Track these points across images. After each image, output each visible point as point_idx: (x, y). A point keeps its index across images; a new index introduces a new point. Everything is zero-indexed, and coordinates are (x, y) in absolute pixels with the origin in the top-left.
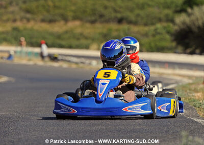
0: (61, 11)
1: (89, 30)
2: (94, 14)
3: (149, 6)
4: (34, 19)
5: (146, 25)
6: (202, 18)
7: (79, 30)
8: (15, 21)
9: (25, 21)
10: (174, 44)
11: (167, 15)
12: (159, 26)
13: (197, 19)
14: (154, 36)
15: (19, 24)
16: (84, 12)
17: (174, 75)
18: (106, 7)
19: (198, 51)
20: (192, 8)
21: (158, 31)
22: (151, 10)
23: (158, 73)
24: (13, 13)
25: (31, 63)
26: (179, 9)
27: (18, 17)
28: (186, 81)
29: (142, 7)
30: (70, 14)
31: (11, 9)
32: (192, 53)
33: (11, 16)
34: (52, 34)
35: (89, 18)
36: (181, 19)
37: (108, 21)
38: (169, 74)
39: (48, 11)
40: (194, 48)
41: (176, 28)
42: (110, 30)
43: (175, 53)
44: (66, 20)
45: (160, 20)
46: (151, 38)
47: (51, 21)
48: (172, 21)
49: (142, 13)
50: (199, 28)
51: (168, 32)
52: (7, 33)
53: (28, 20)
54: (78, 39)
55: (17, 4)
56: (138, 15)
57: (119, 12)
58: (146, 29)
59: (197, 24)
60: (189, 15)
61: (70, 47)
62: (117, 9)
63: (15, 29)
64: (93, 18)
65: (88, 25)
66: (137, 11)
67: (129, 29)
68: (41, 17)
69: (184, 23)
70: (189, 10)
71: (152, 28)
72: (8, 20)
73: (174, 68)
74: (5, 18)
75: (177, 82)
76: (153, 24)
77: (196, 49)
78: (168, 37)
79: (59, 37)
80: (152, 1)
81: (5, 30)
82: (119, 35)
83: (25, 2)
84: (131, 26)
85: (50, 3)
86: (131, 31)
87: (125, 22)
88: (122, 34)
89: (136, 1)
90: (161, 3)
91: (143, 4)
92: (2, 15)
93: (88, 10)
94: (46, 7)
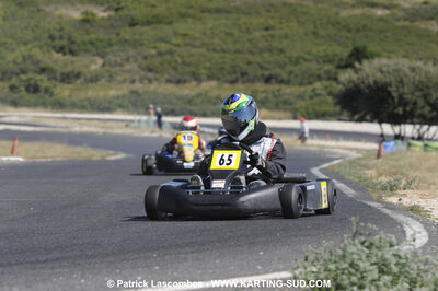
0: (193, 69)
2: (235, 72)
3: (306, 60)
4: (157, 79)
5: (301, 84)
6: (373, 75)
7: (214, 93)
8: (133, 82)
9: (146, 81)
10: (338, 108)
11: (328, 72)
12: (318, 85)
13: (368, 76)
14: (311, 98)
15: (138, 86)
16: (223, 69)
17: (339, 148)
18: (249, 63)
19: (368, 117)
20: (360, 62)
21: (318, 92)
22: (307, 65)
23: (319, 146)
24: (130, 71)
25: (155, 135)
26: (343, 64)
27: (137, 77)
28: (354, 155)
29: (296, 62)
31: (127, 67)
32: (361, 120)
33: (127, 76)
34: (179, 98)
35: (228, 77)
36: (346, 76)
37: (252, 81)
38: (332, 148)
39: (175, 69)
40: (363, 112)
41: (340, 87)
43: (340, 120)
44: (198, 79)
45: (319, 78)
46: (309, 101)
47: (178, 82)
48: (336, 79)
49: (296, 69)
50: (369, 87)
51: (330, 94)
52: (123, 97)
53: (150, 81)
55: (136, 61)
56: (291, 73)
57: (267, 69)
58: (302, 89)
59: (366, 82)
60: (357, 71)
61: (204, 115)
62: (265, 65)
63: (134, 92)
64: (234, 77)
65: (226, 86)
66: (289, 68)
67: (279, 90)
68: (167, 76)
69: (350, 81)
70: (357, 65)
71: (310, 88)
72: (124, 82)
73: (338, 139)
74: (120, 78)
75: (343, 157)
76: (310, 83)
77: (366, 114)
78: (330, 99)
79: (190, 101)
80: (309, 53)
81: (120, 93)
82: (266, 98)
83: (145, 58)
84: (283, 86)
85: (177, 58)
86: (282, 92)
87: (273, 81)
88: (270, 96)
89: (288, 54)
90: (320, 57)
91: (298, 58)
92: (117, 75)
93: (227, 67)
94: (173, 64)
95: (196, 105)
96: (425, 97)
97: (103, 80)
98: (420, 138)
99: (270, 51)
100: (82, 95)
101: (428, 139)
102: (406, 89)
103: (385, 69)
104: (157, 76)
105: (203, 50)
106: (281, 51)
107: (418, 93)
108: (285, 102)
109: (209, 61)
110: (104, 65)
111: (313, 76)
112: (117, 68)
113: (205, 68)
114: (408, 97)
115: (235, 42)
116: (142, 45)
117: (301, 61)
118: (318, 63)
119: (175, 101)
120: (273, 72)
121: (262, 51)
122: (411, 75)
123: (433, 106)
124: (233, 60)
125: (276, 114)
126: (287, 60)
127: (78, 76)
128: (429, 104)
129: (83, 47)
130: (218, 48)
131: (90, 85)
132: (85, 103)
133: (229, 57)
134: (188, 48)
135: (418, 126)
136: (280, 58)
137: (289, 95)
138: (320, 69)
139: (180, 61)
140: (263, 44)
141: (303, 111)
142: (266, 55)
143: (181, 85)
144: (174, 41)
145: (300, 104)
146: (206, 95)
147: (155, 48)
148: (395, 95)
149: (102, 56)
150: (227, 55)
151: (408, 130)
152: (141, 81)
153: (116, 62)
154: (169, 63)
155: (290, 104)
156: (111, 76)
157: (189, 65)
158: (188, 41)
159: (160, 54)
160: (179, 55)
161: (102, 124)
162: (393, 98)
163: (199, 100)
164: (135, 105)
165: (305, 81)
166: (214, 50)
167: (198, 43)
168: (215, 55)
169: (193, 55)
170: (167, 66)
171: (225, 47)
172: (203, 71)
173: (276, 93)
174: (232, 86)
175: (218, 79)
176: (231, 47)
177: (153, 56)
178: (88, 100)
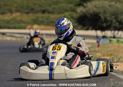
0: (9, 7)
1: (25, 18)
2: (28, 9)
3: (60, 2)
5: (59, 13)
7: (19, 18)
11: (71, 8)
12: (66, 14)
13: (90, 9)
16: (22, 7)
18: (35, 4)
19: (90, 28)
20: (86, 3)
26: (78, 3)
29: (56, 3)
30: (14, 9)
32: (87, 29)
34: (3, 21)
35: (25, 11)
36: (80, 10)
37: (36, 12)
39: (1, 7)
40: (88, 26)
41: (78, 15)
42: (38, 17)
44: (11, 12)
45: (67, 11)
47: (2, 14)
48: (74, 11)
49: (56, 7)
50: (91, 14)
51: (72, 18)
54: (19, 23)
56: (54, 8)
58: (59, 16)
60: (84, 7)
61: (15, 28)
64: (27, 11)
65: (24, 15)
66: (53, 6)
69: (82, 12)
70: (85, 4)
71: (63, 15)
76: (63, 13)
77: (90, 26)
79: (8, 22)
82: (43, 20)
87: (46, 12)
88: (45, 19)
90: (67, 1)
95: (11, 24)
96: (116, 18)
98: (114, 37)
101: (118, 38)
102: (107, 15)
103: (98, 6)
107: (113, 17)
108: (52, 22)
114: (109, 19)
122: (110, 8)
123: (120, 23)
125: (48, 27)
128: (118, 21)
135: (113, 32)
139: (3, 4)
146: (15, 19)
148: (102, 18)
151: (109, 33)
160: (2, 1)
162: (101, 19)
163: (12, 22)
173: (48, 18)
175: (21, 12)
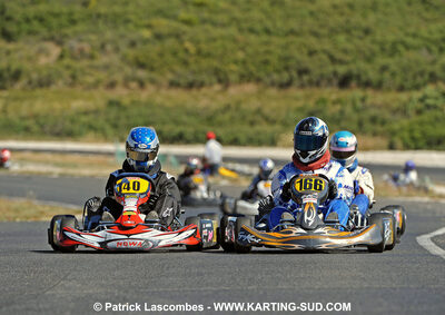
0: (215, 63)
2: (287, 68)
3: (407, 47)
4: (153, 81)
5: (401, 89)
7: (254, 104)
8: (112, 85)
9: (134, 85)
12: (430, 90)
14: (419, 112)
15: (120, 93)
18: (311, 53)
22: (412, 55)
24: (106, 67)
27: (118, 77)
30: (234, 70)
31: (102, 60)
33: (102, 75)
35: (276, 77)
37: (317, 84)
39: (185, 63)
42: (323, 101)
44: (224, 82)
45: (433, 78)
46: (415, 118)
47: (190, 86)
49: (392, 62)
52: (96, 112)
53: (142, 84)
54: (252, 123)
55: (117, 50)
56: (384, 69)
57: (341, 62)
58: (404, 97)
61: (235, 142)
62: (339, 55)
63: (111, 103)
64: (285, 76)
65: (273, 92)
66: (381, 60)
67: (363, 100)
68: (170, 76)
71: (417, 95)
72: (96, 85)
74: (90, 80)
76: (417, 87)
79: (210, 120)
80: (414, 36)
81: (90, 105)
82: (342, 112)
83: (133, 44)
84: (370, 92)
85: (188, 45)
86: (369, 101)
87: (353, 83)
88: (348, 109)
89: (378, 37)
90: (435, 42)
91: (394, 44)
92: (84, 74)
93: (274, 59)
94: (181, 55)
95: (220, 124)
97: (60, 83)
99: (348, 31)
100: (25, 109)
104: (154, 75)
105: (233, 30)
106: (367, 32)
108: (373, 120)
109: (243, 49)
110: (61, 57)
111: (422, 74)
112: (85, 63)
113: (236, 62)
115: (288, 17)
116: (127, 21)
117: (401, 48)
118: (430, 51)
119: (185, 118)
120: (353, 68)
121: (333, 32)
124: (286, 47)
126: (376, 48)
127: (17, 76)
129: (25, 27)
130: (258, 27)
131: (39, 92)
132: (30, 123)
133: (277, 41)
134: (208, 27)
136: (366, 44)
137: (379, 107)
138: (433, 62)
139: (192, 49)
140: (336, 20)
141: (406, 135)
142: (341, 38)
143: (194, 92)
144: (183, 15)
145: (400, 123)
146: (237, 109)
147: (149, 26)
149: (59, 43)
150: (275, 40)
152: (126, 85)
153: (81, 51)
154: (175, 54)
155: (383, 123)
156: (74, 77)
157: (208, 55)
158: (206, 15)
159: (159, 37)
160: (192, 40)
161: (58, 158)
163: (227, 117)
164: (115, 126)
165: (408, 84)
166: (252, 31)
167: (222, 18)
168: (253, 38)
169: (214, 40)
170: (169, 58)
171: (269, 24)
172: (234, 67)
173: (359, 104)
174: (283, 93)
175: (258, 80)
176: (279, 24)
177: (145, 42)
178: (36, 117)
